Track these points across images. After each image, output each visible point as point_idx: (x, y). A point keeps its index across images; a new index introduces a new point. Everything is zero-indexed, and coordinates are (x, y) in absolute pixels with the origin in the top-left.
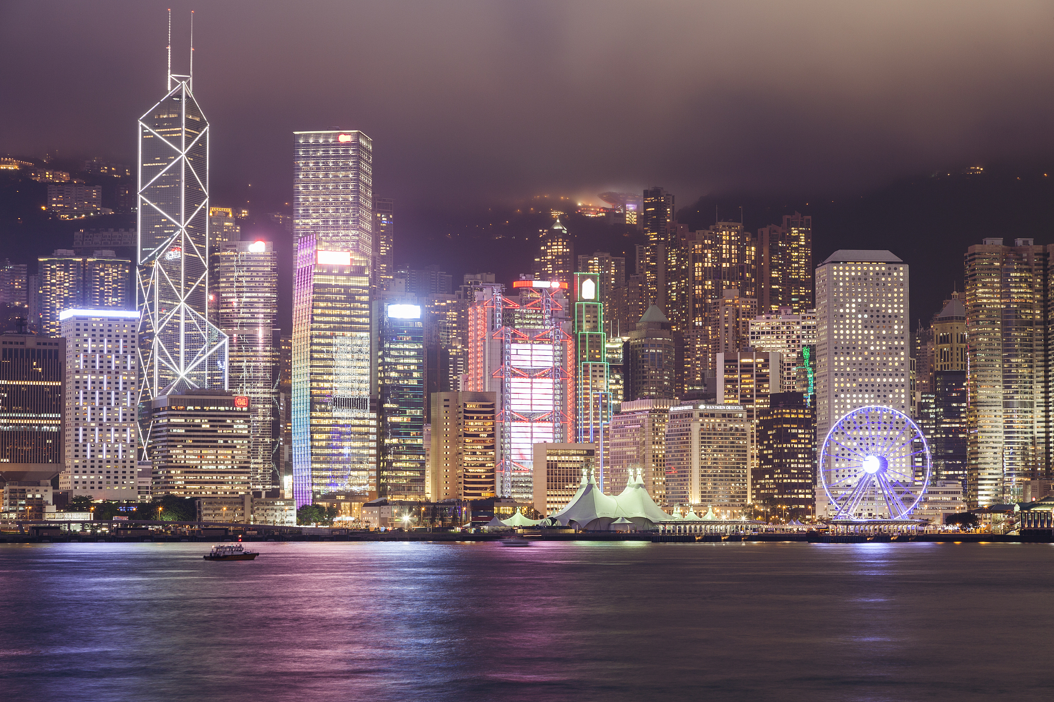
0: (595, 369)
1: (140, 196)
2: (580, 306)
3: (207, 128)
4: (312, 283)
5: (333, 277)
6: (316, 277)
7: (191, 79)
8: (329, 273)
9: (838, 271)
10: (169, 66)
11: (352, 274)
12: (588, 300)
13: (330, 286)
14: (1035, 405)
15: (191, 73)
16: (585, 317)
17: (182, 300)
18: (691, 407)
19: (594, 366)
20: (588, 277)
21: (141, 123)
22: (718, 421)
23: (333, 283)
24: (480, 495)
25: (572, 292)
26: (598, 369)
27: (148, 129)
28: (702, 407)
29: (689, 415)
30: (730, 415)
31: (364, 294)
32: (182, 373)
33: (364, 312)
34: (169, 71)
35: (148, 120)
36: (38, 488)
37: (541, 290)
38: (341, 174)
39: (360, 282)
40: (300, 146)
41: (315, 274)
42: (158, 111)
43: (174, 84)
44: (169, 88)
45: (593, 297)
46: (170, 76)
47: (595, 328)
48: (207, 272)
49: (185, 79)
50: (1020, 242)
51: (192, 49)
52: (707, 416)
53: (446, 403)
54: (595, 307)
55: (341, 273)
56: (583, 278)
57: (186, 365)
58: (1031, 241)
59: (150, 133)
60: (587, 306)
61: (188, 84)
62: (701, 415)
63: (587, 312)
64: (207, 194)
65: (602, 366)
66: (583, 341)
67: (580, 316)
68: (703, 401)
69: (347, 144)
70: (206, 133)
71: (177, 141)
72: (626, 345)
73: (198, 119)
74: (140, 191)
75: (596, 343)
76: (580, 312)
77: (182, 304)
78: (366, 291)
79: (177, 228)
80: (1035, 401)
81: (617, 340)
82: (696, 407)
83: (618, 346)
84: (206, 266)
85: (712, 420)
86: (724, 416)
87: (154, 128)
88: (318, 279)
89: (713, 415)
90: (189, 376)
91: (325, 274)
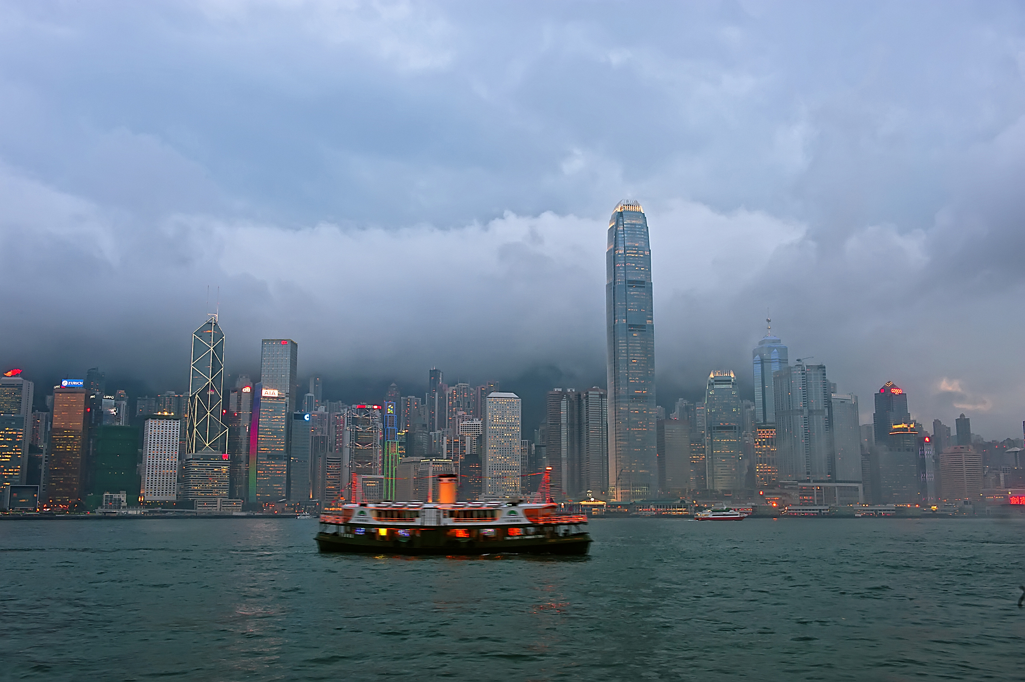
1: (192, 367)
2: (387, 416)
5: (270, 402)
7: (217, 316)
8: (267, 400)
11: (277, 400)
12: (390, 414)
15: (217, 313)
16: (389, 421)
18: (429, 460)
19: (392, 442)
20: (390, 404)
22: (441, 466)
28: (434, 460)
29: (428, 463)
30: (446, 464)
32: (207, 444)
33: (283, 417)
36: (119, 495)
45: (392, 412)
47: (393, 426)
48: (221, 400)
52: (436, 464)
54: (393, 417)
55: (273, 400)
57: (210, 441)
60: (390, 416)
62: (433, 464)
63: (390, 419)
64: (222, 366)
65: (395, 442)
66: (387, 432)
67: (386, 421)
68: (435, 458)
73: (219, 333)
74: (192, 364)
75: (393, 432)
76: (386, 419)
77: (209, 413)
79: (208, 381)
82: (431, 460)
83: (403, 434)
84: (221, 397)
85: (438, 466)
86: (443, 464)
89: (438, 464)
90: (210, 446)
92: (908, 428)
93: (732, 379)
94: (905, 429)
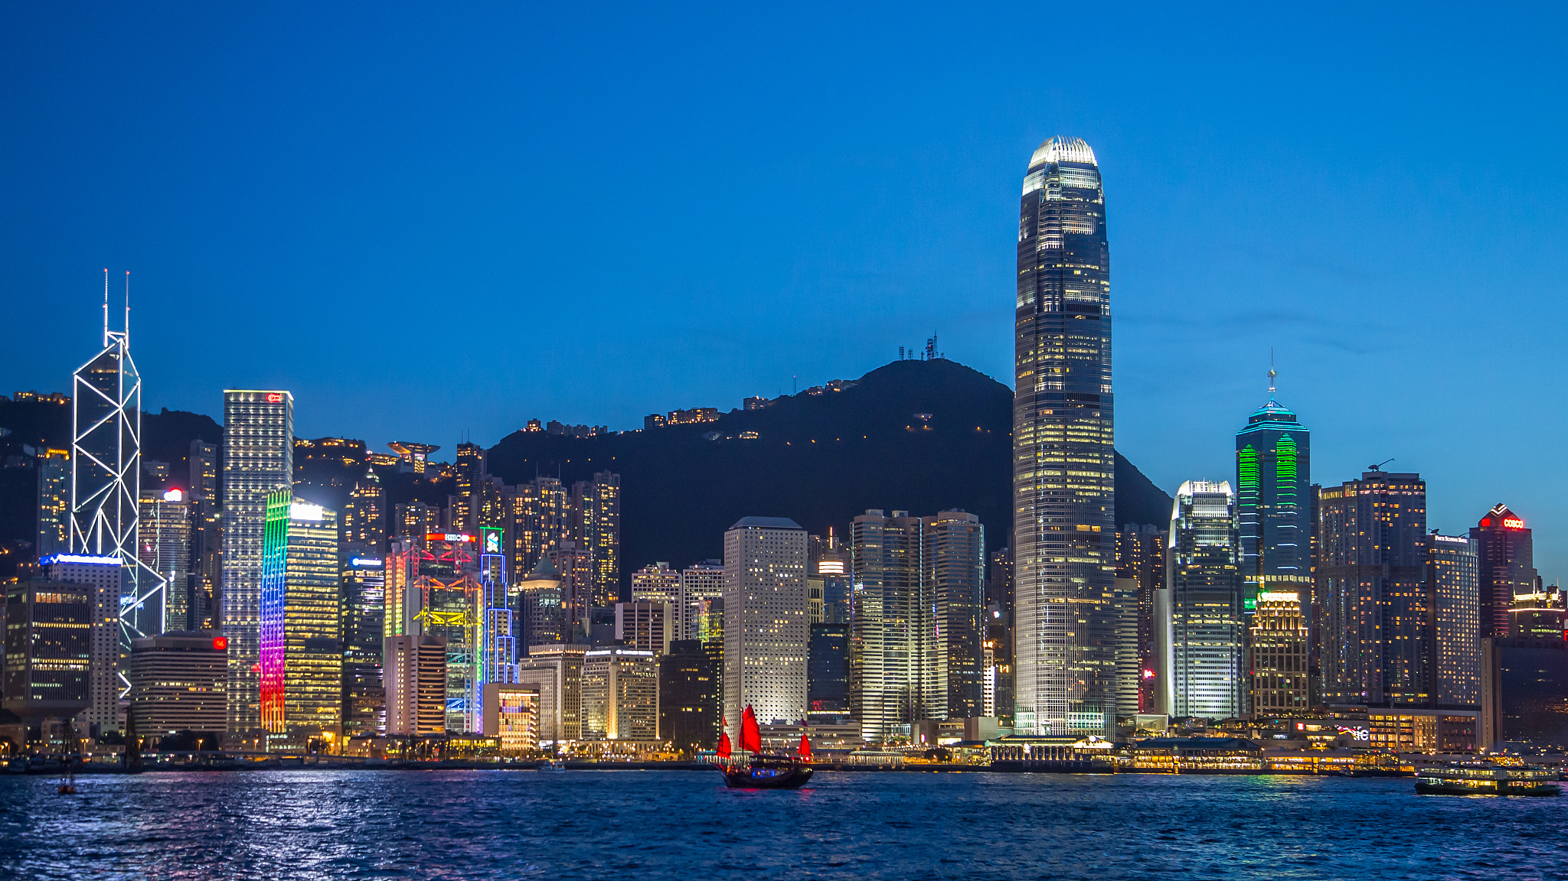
0: (500, 615)
1: (76, 447)
2: (486, 558)
3: (139, 383)
4: (287, 535)
5: (306, 531)
6: (291, 530)
7: (127, 338)
8: (303, 527)
10: (106, 324)
11: (322, 528)
12: (493, 552)
13: (304, 538)
14: (910, 655)
15: (127, 331)
16: (492, 567)
17: (119, 545)
18: (609, 652)
19: (499, 613)
20: (493, 531)
21: (76, 377)
22: (632, 664)
23: (306, 536)
24: (431, 729)
25: (478, 546)
26: (502, 615)
27: (84, 383)
28: (619, 652)
29: (606, 659)
30: (642, 660)
31: (333, 546)
33: (333, 562)
34: (106, 328)
35: (84, 374)
37: (451, 543)
39: (330, 535)
40: (230, 403)
41: (289, 527)
42: (94, 366)
43: (111, 341)
44: (106, 345)
46: (107, 334)
47: (499, 578)
48: (137, 520)
49: (123, 337)
50: (896, 514)
51: (128, 309)
52: (623, 661)
53: (401, 646)
54: (500, 558)
55: (313, 527)
56: (488, 532)
58: (906, 513)
59: (85, 387)
60: (492, 558)
61: (124, 341)
63: (492, 564)
64: (138, 445)
65: (505, 613)
66: (489, 590)
68: (619, 647)
69: (276, 404)
70: (137, 388)
71: (115, 395)
72: (522, 594)
73: (131, 375)
74: (76, 440)
76: (486, 563)
77: (119, 548)
78: (335, 544)
79: (114, 477)
80: (910, 652)
81: (513, 589)
82: (613, 653)
83: (515, 594)
84: (137, 513)
85: (627, 664)
86: (637, 660)
87: (90, 382)
88: (291, 532)
89: (628, 660)
91: (299, 527)
92: (1548, 601)
93: (1229, 500)
94: (1543, 603)
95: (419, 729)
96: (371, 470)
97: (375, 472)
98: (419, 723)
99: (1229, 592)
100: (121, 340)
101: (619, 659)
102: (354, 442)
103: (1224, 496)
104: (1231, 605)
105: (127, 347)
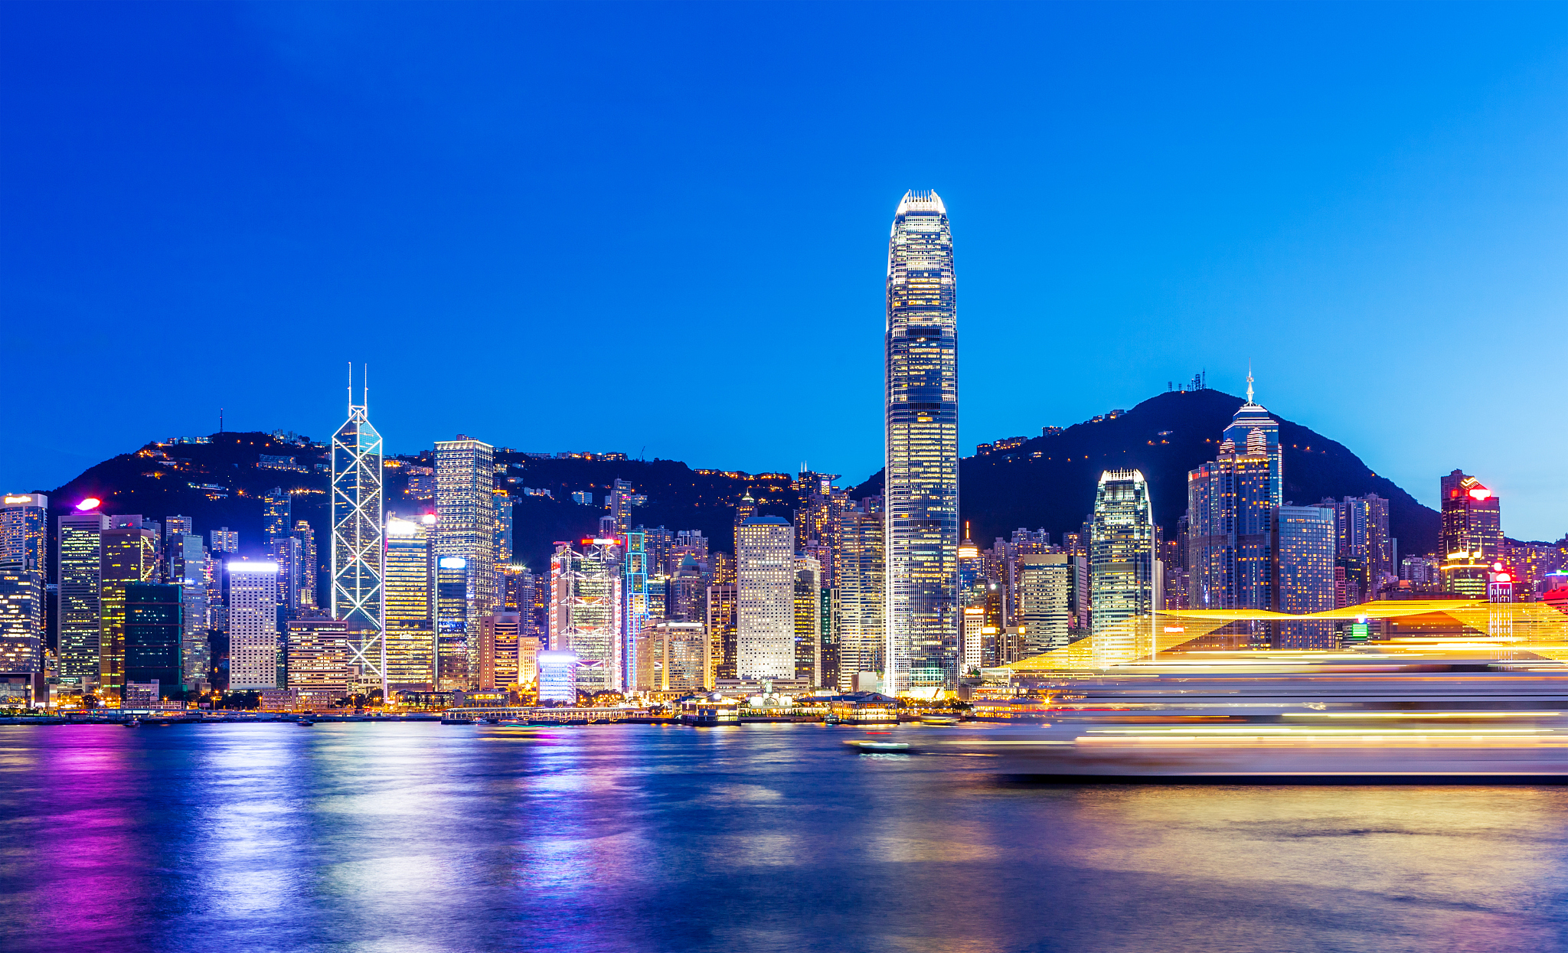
0: (637, 598)
1: (334, 488)
2: (629, 556)
3: (381, 441)
7: (365, 408)
8: (397, 538)
9: (744, 531)
10: (350, 400)
12: (635, 551)
13: (399, 546)
15: (365, 404)
16: (633, 563)
17: (358, 556)
19: (636, 596)
20: (635, 536)
21: (334, 439)
22: (683, 633)
24: (507, 685)
26: (639, 598)
27: (339, 443)
28: (671, 625)
30: (692, 630)
31: (423, 552)
32: (358, 604)
33: (422, 564)
34: (351, 403)
35: (339, 437)
36: (148, 685)
37: (600, 545)
38: (464, 470)
39: (421, 543)
40: (438, 452)
42: (343, 431)
43: (353, 412)
44: (350, 416)
46: (351, 407)
47: (640, 571)
48: (380, 537)
49: (360, 409)
51: (366, 389)
54: (640, 556)
56: (631, 537)
57: (361, 598)
59: (339, 446)
60: (634, 555)
61: (363, 412)
63: (634, 560)
66: (630, 579)
67: (629, 563)
70: (379, 444)
71: (354, 450)
72: (668, 581)
74: (334, 483)
75: (638, 579)
76: (629, 559)
77: (358, 558)
79: (354, 508)
82: (667, 625)
83: (662, 582)
85: (679, 633)
86: (687, 630)
87: (342, 442)
88: (390, 542)
89: (680, 630)
90: (362, 606)
91: (395, 539)
92: (1470, 558)
93: (1136, 485)
94: (1465, 561)
95: (496, 685)
96: (748, 494)
97: (751, 496)
98: (496, 681)
99: (1133, 563)
100: (358, 411)
101: (672, 630)
102: (783, 475)
103: (1131, 482)
104: (1136, 573)
105: (365, 418)
